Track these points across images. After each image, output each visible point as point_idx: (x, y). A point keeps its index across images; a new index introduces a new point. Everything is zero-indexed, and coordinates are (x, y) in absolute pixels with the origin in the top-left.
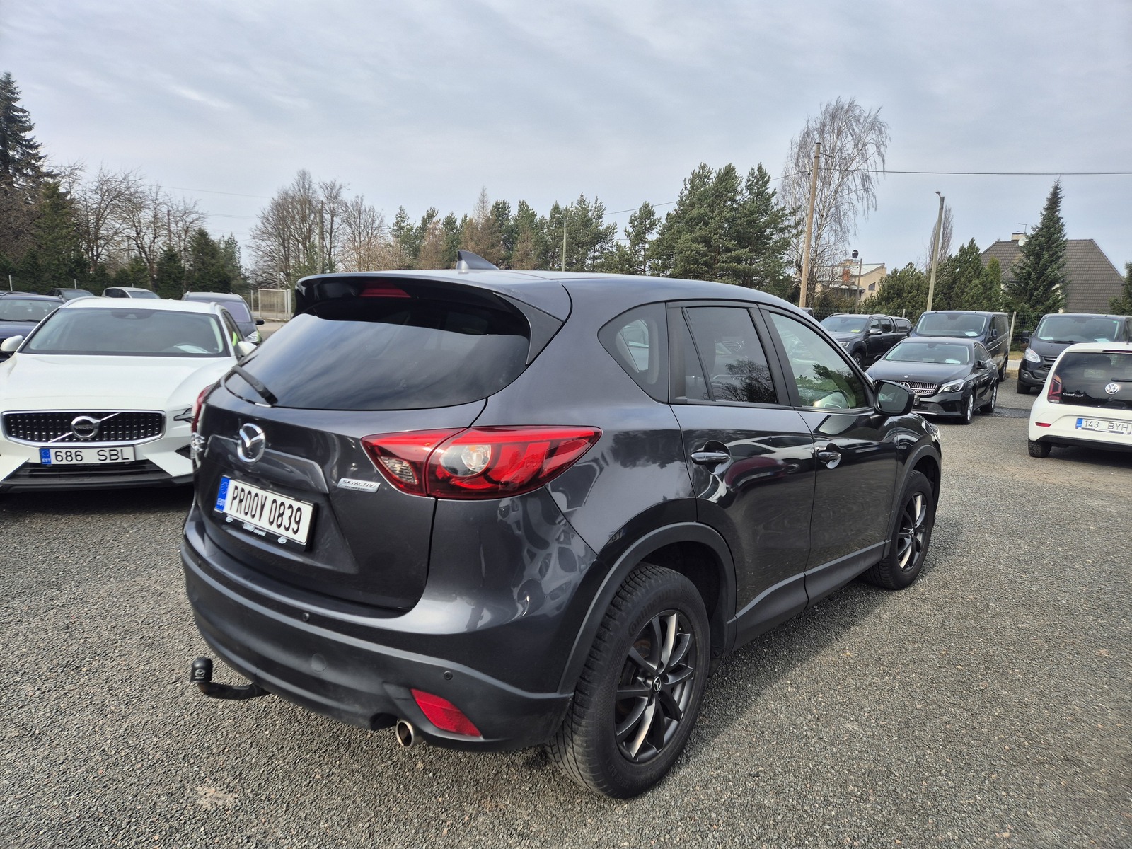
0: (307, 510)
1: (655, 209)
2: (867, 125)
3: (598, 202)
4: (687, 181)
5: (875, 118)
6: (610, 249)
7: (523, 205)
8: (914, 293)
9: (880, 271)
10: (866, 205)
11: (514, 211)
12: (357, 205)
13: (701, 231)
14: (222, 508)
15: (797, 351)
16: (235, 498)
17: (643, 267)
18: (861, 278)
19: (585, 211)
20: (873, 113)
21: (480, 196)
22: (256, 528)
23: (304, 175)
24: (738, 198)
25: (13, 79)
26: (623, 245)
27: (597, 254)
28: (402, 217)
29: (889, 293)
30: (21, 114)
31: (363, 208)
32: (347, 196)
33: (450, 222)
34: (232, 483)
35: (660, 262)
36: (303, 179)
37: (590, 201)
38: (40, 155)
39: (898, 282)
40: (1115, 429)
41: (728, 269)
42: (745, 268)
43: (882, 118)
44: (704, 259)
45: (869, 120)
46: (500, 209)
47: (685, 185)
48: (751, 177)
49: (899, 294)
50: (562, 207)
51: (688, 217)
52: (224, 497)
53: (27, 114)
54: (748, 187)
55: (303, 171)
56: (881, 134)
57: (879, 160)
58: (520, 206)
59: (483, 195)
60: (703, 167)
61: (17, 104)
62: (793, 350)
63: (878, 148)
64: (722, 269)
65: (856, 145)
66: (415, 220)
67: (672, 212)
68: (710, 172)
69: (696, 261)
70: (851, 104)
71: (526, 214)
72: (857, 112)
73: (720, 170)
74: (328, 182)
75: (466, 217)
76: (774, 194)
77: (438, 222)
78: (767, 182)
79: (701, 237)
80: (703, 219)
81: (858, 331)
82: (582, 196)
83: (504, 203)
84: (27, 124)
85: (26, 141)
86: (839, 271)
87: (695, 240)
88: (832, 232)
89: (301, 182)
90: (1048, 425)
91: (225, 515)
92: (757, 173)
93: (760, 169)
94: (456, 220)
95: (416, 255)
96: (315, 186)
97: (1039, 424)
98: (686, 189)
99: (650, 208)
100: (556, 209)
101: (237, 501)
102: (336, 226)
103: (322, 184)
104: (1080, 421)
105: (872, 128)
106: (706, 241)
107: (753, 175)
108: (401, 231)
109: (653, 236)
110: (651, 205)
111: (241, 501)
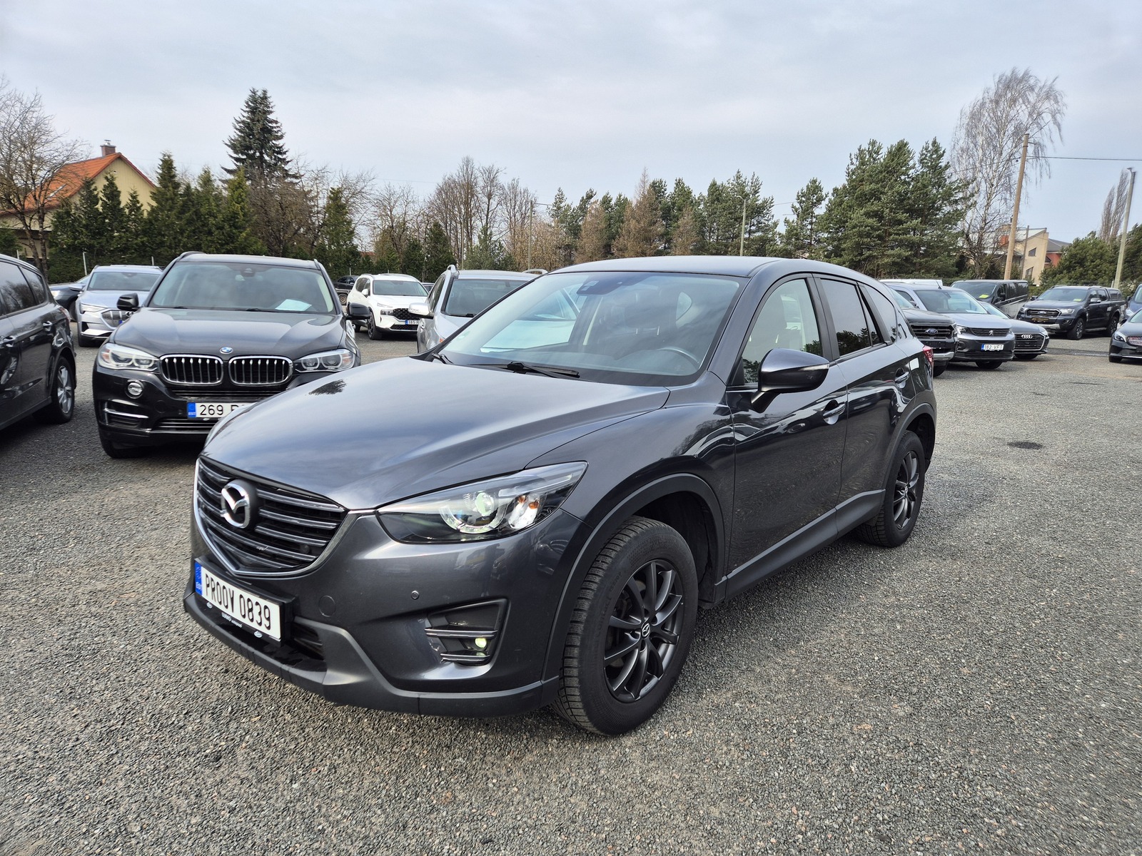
1: (822, 185)
2: (1043, 94)
3: (755, 177)
4: (853, 156)
5: (1051, 88)
6: (766, 222)
7: (679, 183)
8: (1098, 261)
9: (1041, 236)
10: (1038, 173)
11: (670, 189)
12: (514, 188)
13: (874, 206)
19: (741, 186)
20: (1049, 83)
21: (641, 177)
23: (467, 162)
24: (911, 172)
25: (268, 95)
26: (791, 221)
27: (753, 228)
28: (560, 198)
29: (1071, 262)
30: (274, 125)
31: (518, 190)
32: (504, 180)
33: (606, 201)
36: (467, 165)
37: (747, 176)
38: (287, 160)
39: (1080, 251)
43: (1058, 87)
44: (877, 233)
45: (1044, 90)
46: (657, 188)
47: (851, 160)
48: (924, 152)
49: (1081, 262)
50: (719, 183)
51: (858, 192)
53: (279, 125)
54: (921, 161)
55: (467, 158)
56: (1057, 102)
57: (1054, 128)
58: (677, 184)
59: (644, 176)
60: (873, 143)
61: (271, 117)
63: (1054, 117)
65: (1030, 115)
66: (573, 201)
67: (840, 186)
68: (880, 148)
69: (868, 235)
70: (1026, 74)
71: (683, 192)
72: (1032, 82)
73: (892, 146)
74: (487, 167)
75: (620, 196)
76: (947, 167)
77: (596, 202)
78: (942, 155)
79: (873, 212)
80: (875, 195)
81: (1080, 300)
82: (738, 172)
83: (661, 182)
84: (279, 134)
85: (277, 148)
87: (868, 215)
88: (1003, 201)
89: (465, 169)
92: (931, 147)
93: (934, 142)
94: (611, 199)
95: (576, 234)
96: (476, 172)
98: (852, 164)
99: (817, 183)
100: (714, 185)
102: (492, 207)
103: (481, 169)
105: (1048, 97)
106: (878, 215)
107: (926, 149)
108: (559, 210)
109: (820, 210)
110: (818, 181)
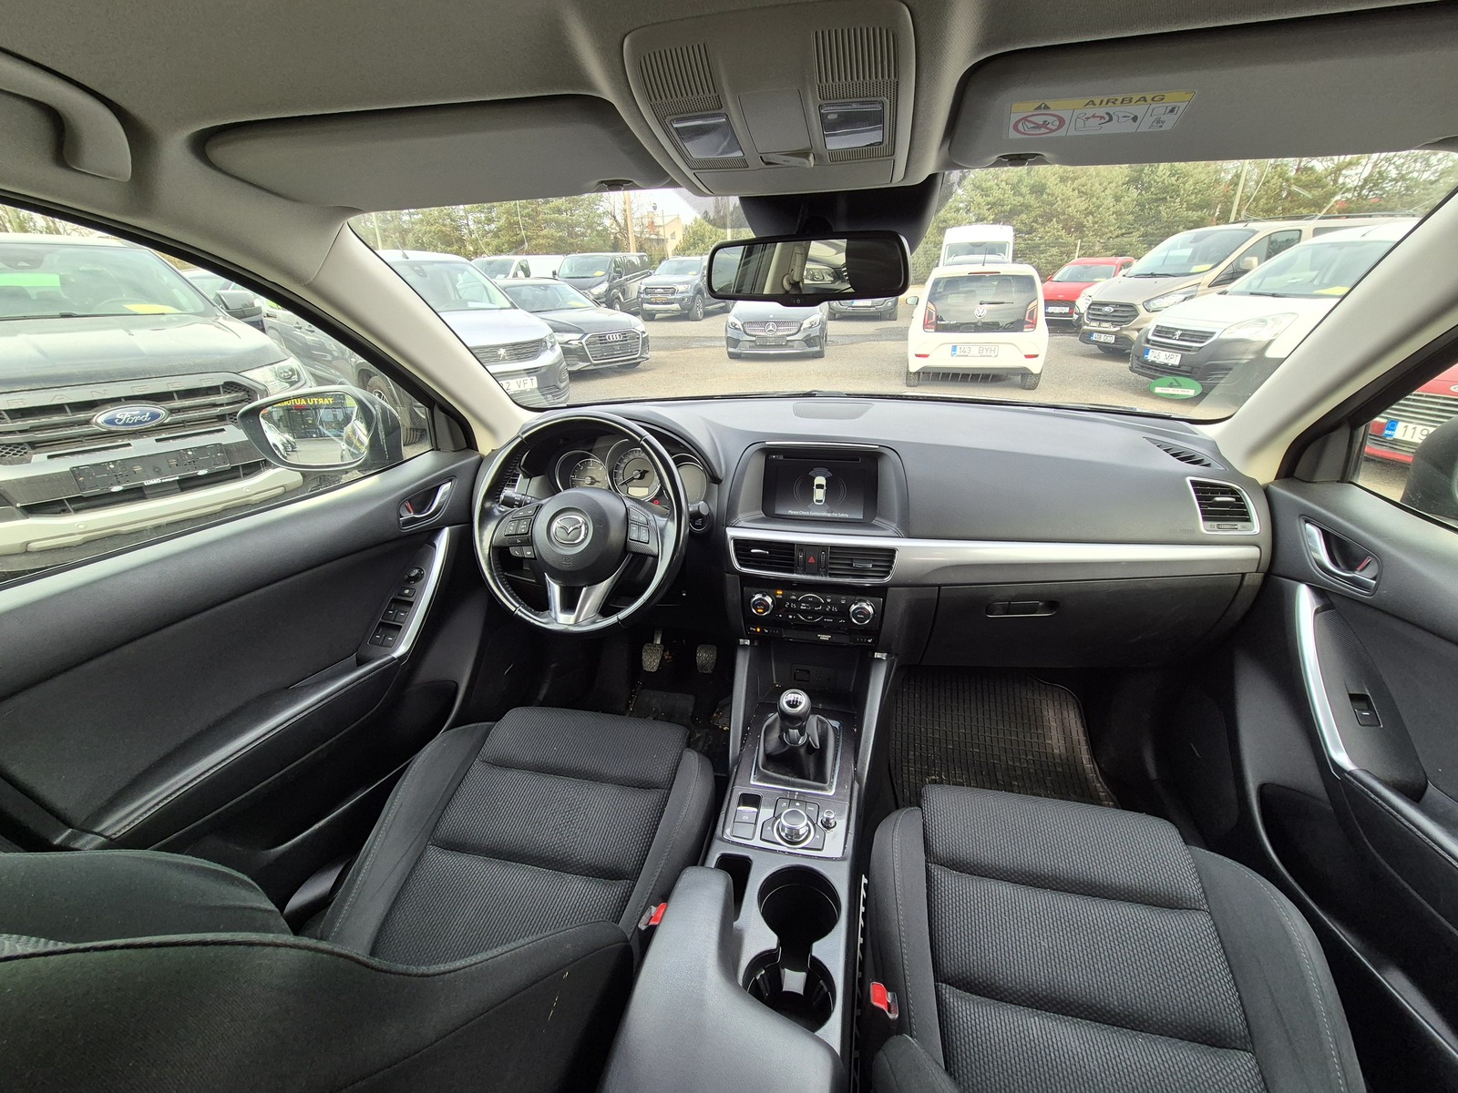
9: (677, 223)
15: (646, 297)
17: (465, 221)
18: (666, 227)
35: (483, 215)
40: (984, 354)
41: (552, 220)
42: (567, 219)
62: (642, 296)
64: (546, 221)
86: (646, 222)
90: (926, 356)
97: (917, 356)
104: (954, 348)
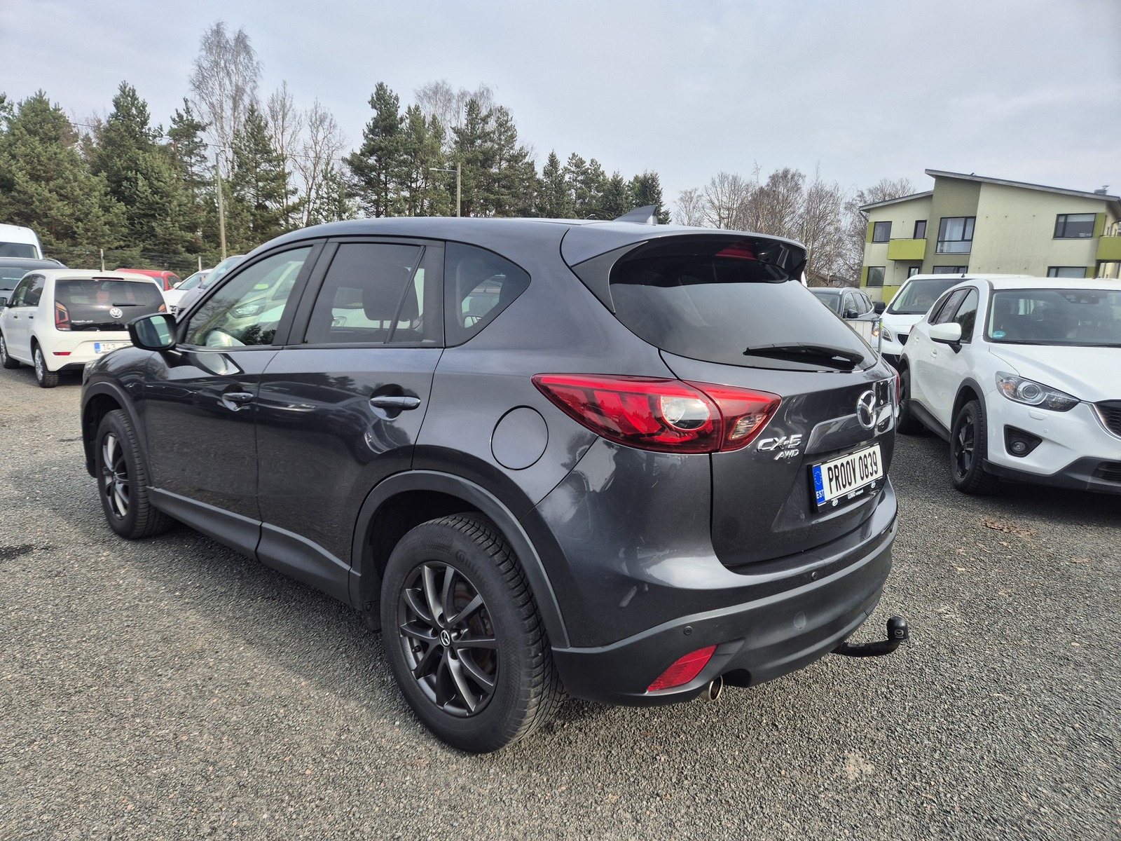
0: (877, 448)
14: (823, 498)
16: (831, 480)
22: (856, 491)
34: (824, 468)
52: (821, 487)
90: (68, 354)
91: (830, 502)
97: (56, 353)
101: (834, 482)
104: (97, 345)
111: (837, 478)
